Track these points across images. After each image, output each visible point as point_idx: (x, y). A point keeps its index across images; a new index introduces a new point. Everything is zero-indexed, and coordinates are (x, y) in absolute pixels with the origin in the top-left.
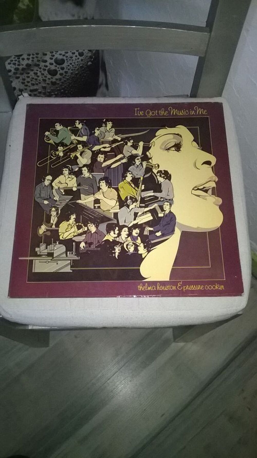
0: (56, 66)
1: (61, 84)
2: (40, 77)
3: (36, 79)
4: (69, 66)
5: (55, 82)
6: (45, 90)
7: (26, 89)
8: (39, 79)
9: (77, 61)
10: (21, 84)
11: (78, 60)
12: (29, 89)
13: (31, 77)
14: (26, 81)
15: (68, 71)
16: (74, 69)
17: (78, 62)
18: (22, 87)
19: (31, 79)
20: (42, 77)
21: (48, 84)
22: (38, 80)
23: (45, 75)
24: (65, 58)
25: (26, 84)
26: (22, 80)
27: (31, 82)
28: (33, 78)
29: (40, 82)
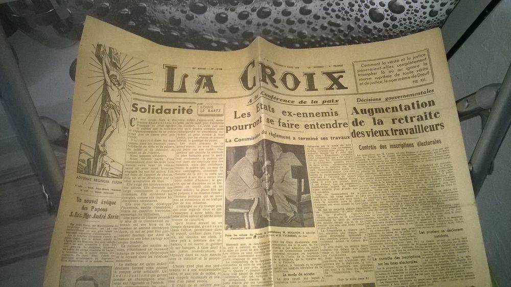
0: (388, 11)
1: (376, 36)
2: (354, 12)
3: (347, 13)
4: (405, 20)
5: (370, 30)
6: (350, 31)
7: (324, 18)
8: (351, 13)
9: (421, 19)
10: (322, 9)
11: (424, 20)
12: (328, 19)
13: (341, 6)
14: (330, 9)
15: (399, 26)
16: (409, 29)
17: (421, 21)
18: (322, 13)
19: (340, 9)
20: (357, 14)
21: (359, 27)
22: (348, 15)
23: (363, 13)
24: (407, 7)
25: (330, 11)
26: (326, 4)
27: (337, 12)
28: (343, 9)
29: (351, 18)
